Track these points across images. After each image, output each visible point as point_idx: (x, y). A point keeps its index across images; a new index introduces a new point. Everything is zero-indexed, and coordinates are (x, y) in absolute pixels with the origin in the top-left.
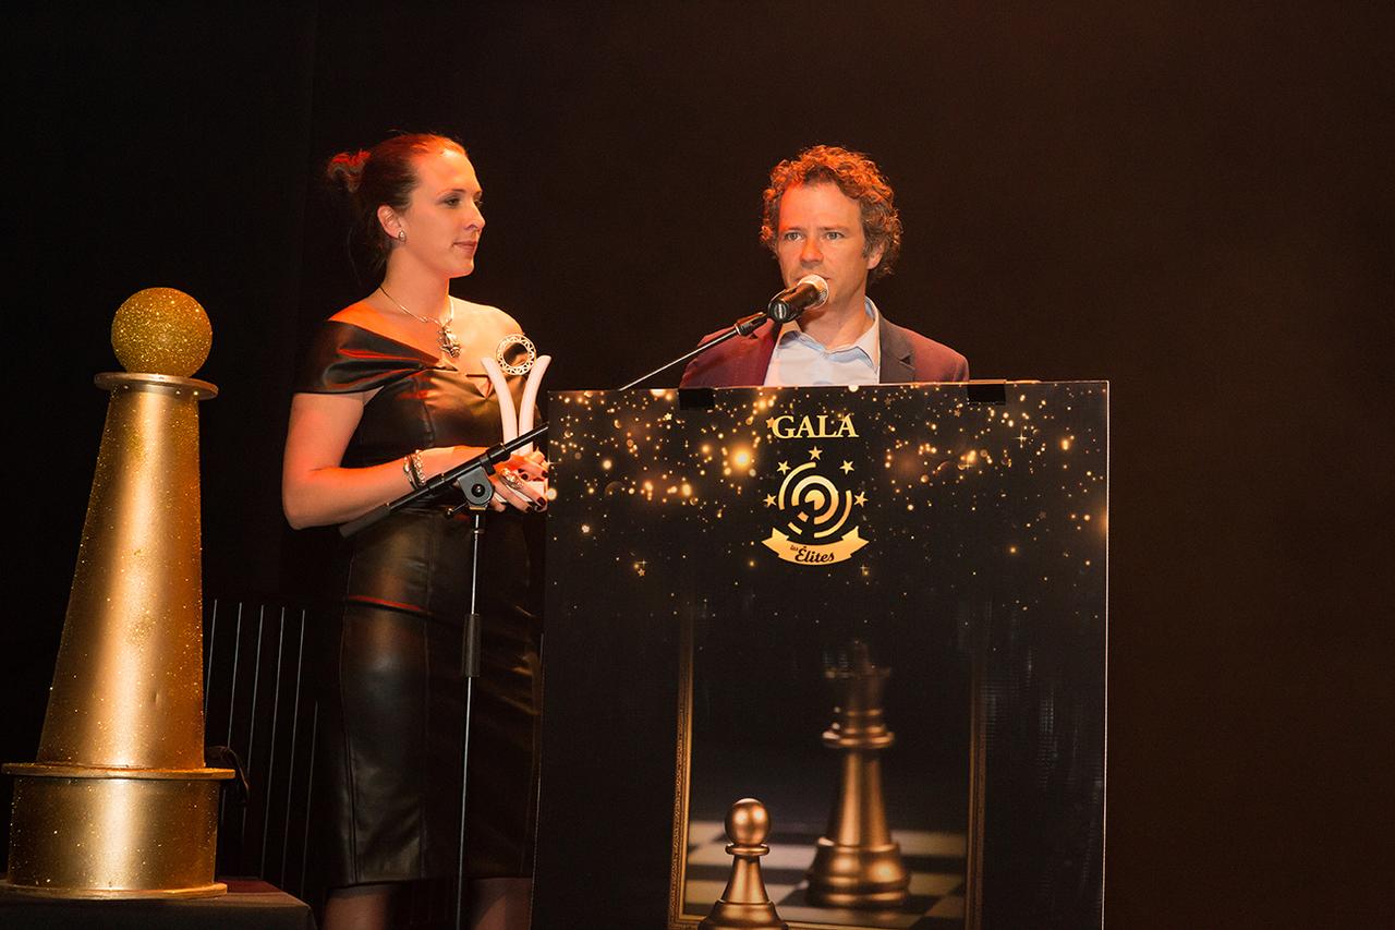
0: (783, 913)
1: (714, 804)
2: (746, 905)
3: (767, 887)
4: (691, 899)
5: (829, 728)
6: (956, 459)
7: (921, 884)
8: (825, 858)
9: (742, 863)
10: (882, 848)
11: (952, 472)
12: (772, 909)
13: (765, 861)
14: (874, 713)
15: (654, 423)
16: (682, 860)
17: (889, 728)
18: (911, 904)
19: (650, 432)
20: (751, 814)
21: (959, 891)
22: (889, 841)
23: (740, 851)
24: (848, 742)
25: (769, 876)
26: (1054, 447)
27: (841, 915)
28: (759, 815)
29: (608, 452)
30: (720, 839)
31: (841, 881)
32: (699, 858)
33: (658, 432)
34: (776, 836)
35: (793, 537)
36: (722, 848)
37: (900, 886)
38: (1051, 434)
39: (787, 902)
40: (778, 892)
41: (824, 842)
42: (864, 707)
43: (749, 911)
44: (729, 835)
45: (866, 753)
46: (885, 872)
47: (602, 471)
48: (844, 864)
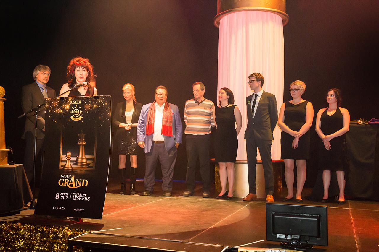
0: (72, 166)
1: (65, 153)
2: (68, 165)
3: (71, 163)
4: (62, 165)
5: (78, 142)
6: (93, 106)
7: (89, 162)
8: (78, 159)
9: (68, 160)
10: (84, 157)
11: (93, 108)
12: (71, 166)
13: (71, 160)
14: (84, 140)
15: (57, 102)
16: (61, 160)
17: (85, 142)
18: (88, 164)
19: (57, 103)
20: (69, 154)
21: (93, 163)
22: (85, 156)
23: (68, 158)
24: (81, 144)
25: (71, 162)
26: (105, 104)
27: (79, 166)
28: (70, 154)
29: (52, 106)
30: (65, 157)
31: (79, 162)
32: (63, 159)
33: (58, 103)
34: (72, 156)
35: (74, 117)
36: (65, 158)
37: (86, 162)
38: (104, 102)
39: (73, 165)
40: (72, 163)
41: (78, 157)
42: (82, 139)
43: (68, 166)
44: (66, 156)
45: (83, 145)
46: (84, 161)
47: (51, 109)
48: (80, 160)
